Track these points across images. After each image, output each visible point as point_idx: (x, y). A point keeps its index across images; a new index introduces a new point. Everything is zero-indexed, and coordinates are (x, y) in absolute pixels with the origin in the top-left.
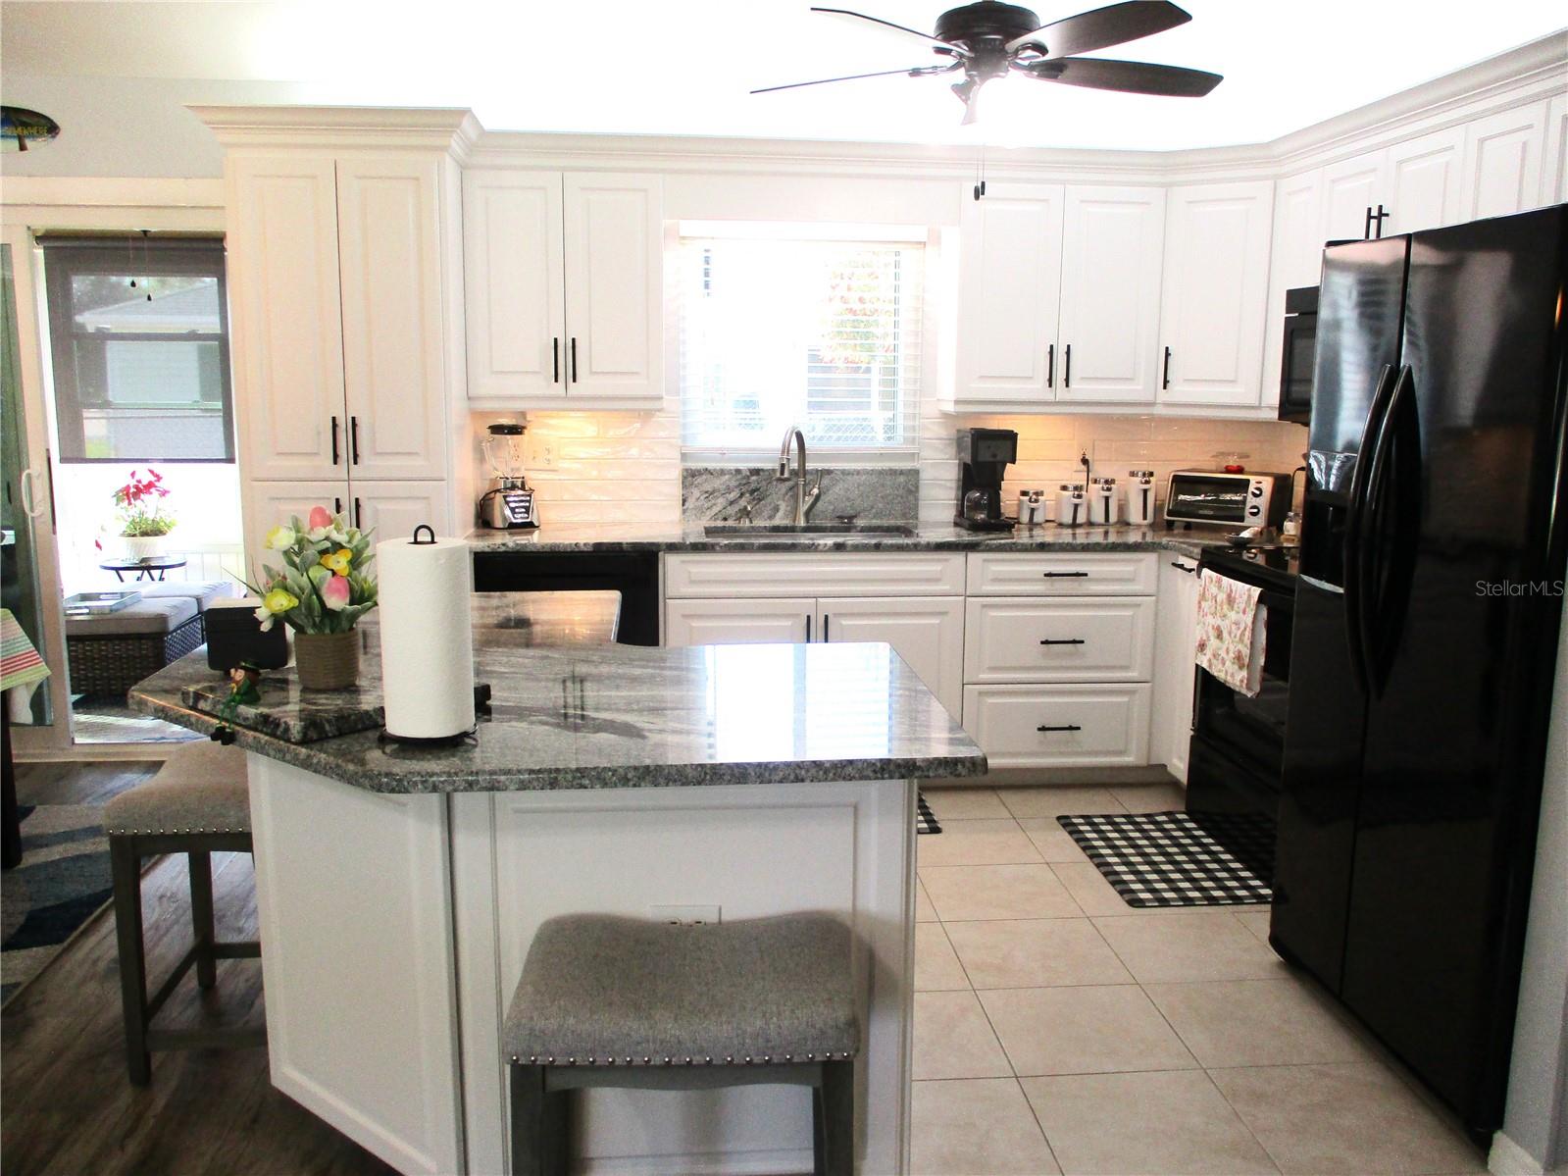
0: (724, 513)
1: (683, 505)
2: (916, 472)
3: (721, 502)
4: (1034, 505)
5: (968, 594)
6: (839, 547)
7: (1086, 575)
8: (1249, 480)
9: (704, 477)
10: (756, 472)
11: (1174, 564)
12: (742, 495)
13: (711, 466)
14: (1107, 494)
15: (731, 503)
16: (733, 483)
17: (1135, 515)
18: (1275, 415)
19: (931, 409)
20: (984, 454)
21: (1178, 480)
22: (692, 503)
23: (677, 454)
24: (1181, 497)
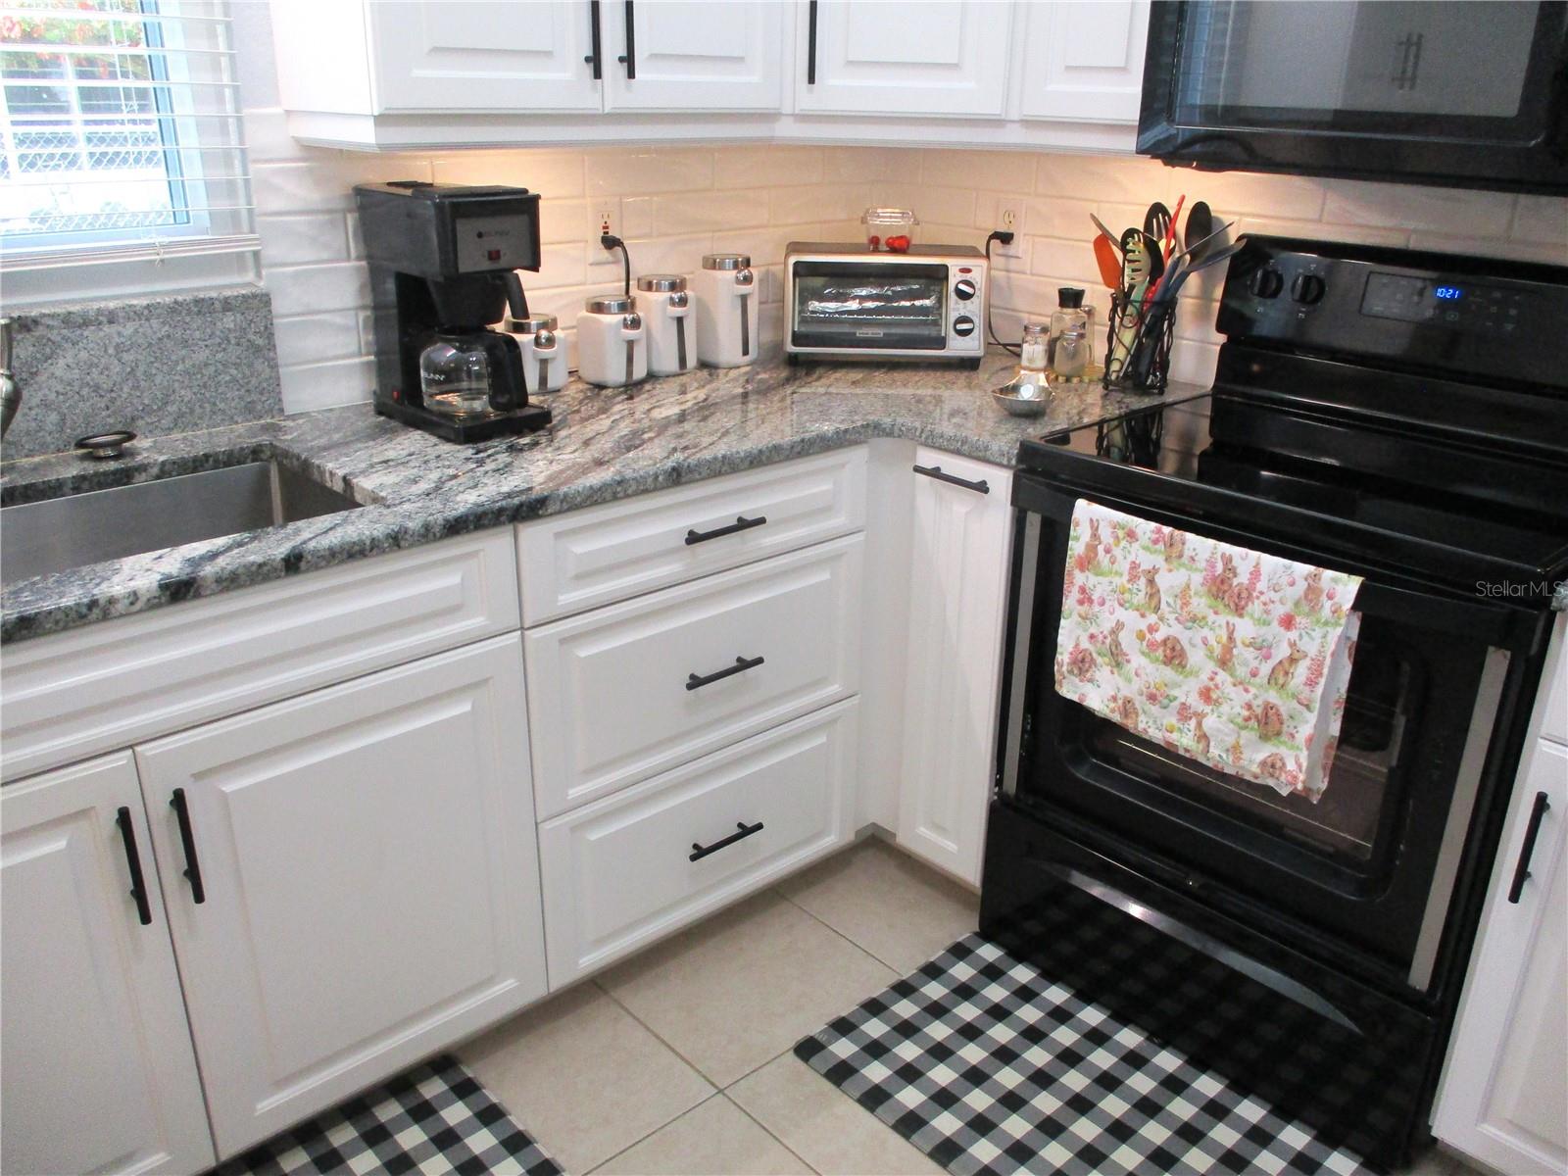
2: (264, 300)
4: (545, 352)
5: (526, 626)
6: (179, 591)
7: (761, 521)
8: (943, 268)
11: (918, 469)
14: (679, 311)
17: (728, 350)
18: (1130, 142)
19: (271, 136)
20: (472, 260)
21: (801, 273)
24: (813, 305)
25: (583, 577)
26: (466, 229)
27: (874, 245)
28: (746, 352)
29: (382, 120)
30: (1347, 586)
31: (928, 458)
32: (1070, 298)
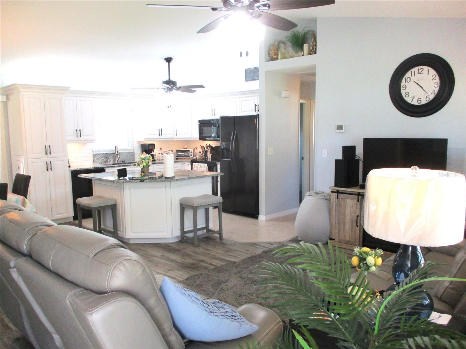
0: (102, 162)
1: (94, 161)
2: (134, 152)
3: (100, 160)
4: (156, 156)
8: (189, 150)
9: (97, 155)
10: (107, 154)
12: (104, 158)
13: (98, 153)
15: (102, 160)
16: (103, 156)
18: (198, 139)
19: (135, 140)
20: (151, 148)
21: (177, 151)
22: (95, 161)
23: (91, 151)
24: (178, 154)
25: (158, 169)
26: (150, 146)
27: (184, 149)
28: (175, 158)
29: (144, 139)
30: (206, 164)
31: (185, 163)
32: (200, 152)
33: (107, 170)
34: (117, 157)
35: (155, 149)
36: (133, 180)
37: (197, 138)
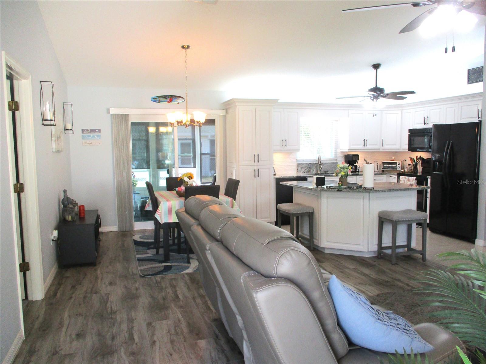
0: (305, 172)
1: (297, 170)
2: (337, 162)
3: (304, 169)
8: (397, 162)
9: (301, 165)
10: (310, 164)
12: (307, 168)
13: (302, 163)
15: (306, 170)
16: (306, 166)
18: (408, 150)
19: (339, 151)
20: (354, 159)
21: (383, 163)
22: (299, 170)
23: (296, 161)
24: (384, 166)
26: (354, 157)
27: (391, 161)
28: (378, 170)
29: (348, 150)
30: (415, 178)
31: (391, 176)
32: (409, 165)
33: (309, 179)
34: (320, 167)
35: (358, 160)
36: (331, 189)
37: (406, 149)
